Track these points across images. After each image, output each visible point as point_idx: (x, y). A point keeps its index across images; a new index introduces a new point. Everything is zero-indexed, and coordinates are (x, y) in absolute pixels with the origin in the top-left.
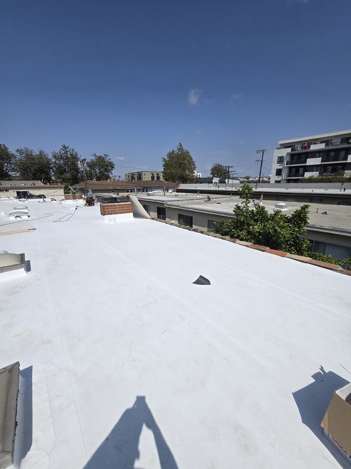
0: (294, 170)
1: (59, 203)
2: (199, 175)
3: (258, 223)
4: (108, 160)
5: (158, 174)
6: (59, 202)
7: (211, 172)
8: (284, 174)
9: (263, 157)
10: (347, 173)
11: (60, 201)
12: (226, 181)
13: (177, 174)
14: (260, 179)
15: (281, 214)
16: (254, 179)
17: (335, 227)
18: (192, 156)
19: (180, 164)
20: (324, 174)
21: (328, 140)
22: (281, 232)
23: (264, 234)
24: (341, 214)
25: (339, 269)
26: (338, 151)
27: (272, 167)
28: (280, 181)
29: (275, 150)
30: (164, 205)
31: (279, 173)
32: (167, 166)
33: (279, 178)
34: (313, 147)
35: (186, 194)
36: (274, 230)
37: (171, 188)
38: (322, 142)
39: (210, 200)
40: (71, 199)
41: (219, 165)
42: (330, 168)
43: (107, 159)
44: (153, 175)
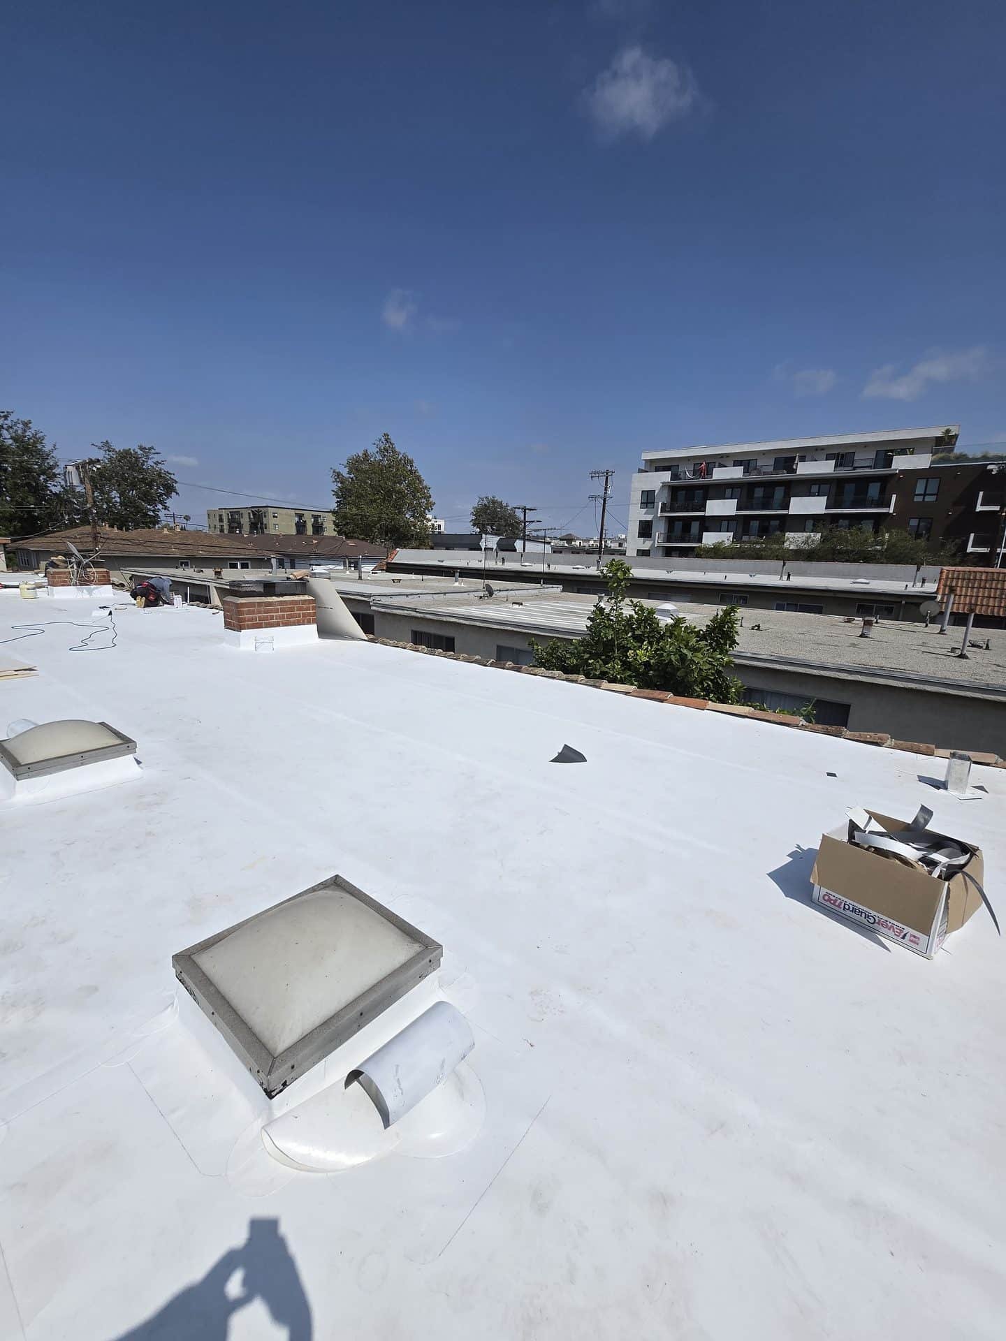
0: (678, 525)
1: (27, 596)
2: (440, 526)
3: (645, 643)
4: (153, 464)
5: (316, 518)
6: (30, 594)
7: (474, 518)
8: (657, 534)
9: (606, 489)
10: (791, 540)
11: (34, 589)
12: (519, 544)
13: (379, 520)
14: (601, 544)
15: (684, 625)
16: (586, 544)
17: (783, 656)
18: (420, 473)
19: (389, 493)
20: (745, 538)
21: (749, 460)
22: (694, 659)
23: (659, 667)
24: (787, 629)
25: (801, 723)
26: (770, 485)
27: (630, 516)
28: (649, 550)
29: (634, 475)
30: (370, 606)
31: (645, 530)
32: (344, 494)
33: (647, 545)
34: (719, 474)
35: (420, 577)
36: (679, 655)
37: (367, 559)
38: (736, 464)
39: (491, 594)
40: (75, 584)
41: (494, 502)
42: (755, 524)
43: (150, 462)
44: (300, 518)
